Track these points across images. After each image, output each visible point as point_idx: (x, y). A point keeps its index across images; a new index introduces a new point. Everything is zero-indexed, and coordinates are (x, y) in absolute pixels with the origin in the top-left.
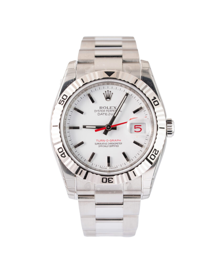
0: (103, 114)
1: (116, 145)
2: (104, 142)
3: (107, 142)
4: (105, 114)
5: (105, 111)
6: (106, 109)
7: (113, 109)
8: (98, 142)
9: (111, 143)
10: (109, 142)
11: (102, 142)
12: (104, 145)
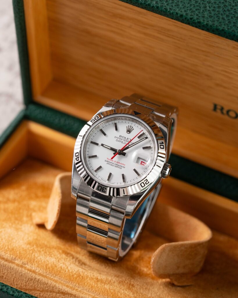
1: (120, 167)
2: (112, 162)
3: (115, 163)
4: (121, 142)
6: (124, 139)
7: (129, 141)
8: (108, 160)
9: (117, 165)
10: (116, 163)
11: (110, 161)
12: (112, 164)
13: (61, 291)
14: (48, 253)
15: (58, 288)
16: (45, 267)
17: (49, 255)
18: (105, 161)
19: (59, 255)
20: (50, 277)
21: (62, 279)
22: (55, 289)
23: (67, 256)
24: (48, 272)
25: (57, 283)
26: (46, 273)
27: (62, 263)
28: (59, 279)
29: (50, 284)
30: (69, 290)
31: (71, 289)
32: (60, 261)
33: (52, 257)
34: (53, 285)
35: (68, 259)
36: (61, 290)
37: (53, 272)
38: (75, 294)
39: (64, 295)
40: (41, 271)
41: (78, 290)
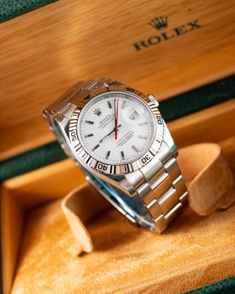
0: (106, 125)
2: (122, 141)
3: (124, 139)
6: (105, 121)
7: (109, 117)
8: (119, 144)
11: (120, 142)
12: (124, 142)
13: (140, 291)
14: (105, 270)
15: (137, 290)
16: (112, 283)
17: (107, 271)
19: (115, 265)
20: (123, 287)
21: (133, 280)
22: (135, 293)
23: (122, 260)
24: (118, 284)
25: (132, 287)
26: (117, 286)
27: (123, 268)
28: (131, 283)
29: (128, 293)
30: (146, 285)
31: (147, 282)
32: (120, 268)
33: (111, 271)
34: (130, 291)
35: (125, 261)
36: (140, 289)
37: (122, 281)
38: (153, 283)
39: (146, 292)
40: (112, 289)
41: (153, 279)
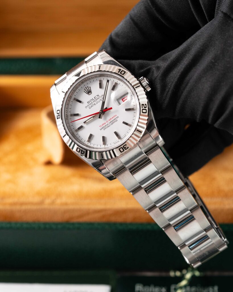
0: (93, 106)
1: (115, 120)
2: (105, 125)
3: (108, 123)
4: (94, 105)
5: (93, 102)
6: (93, 101)
7: (97, 98)
8: (102, 127)
9: (111, 122)
11: (104, 126)
12: (107, 126)
18: (101, 129)
